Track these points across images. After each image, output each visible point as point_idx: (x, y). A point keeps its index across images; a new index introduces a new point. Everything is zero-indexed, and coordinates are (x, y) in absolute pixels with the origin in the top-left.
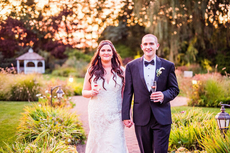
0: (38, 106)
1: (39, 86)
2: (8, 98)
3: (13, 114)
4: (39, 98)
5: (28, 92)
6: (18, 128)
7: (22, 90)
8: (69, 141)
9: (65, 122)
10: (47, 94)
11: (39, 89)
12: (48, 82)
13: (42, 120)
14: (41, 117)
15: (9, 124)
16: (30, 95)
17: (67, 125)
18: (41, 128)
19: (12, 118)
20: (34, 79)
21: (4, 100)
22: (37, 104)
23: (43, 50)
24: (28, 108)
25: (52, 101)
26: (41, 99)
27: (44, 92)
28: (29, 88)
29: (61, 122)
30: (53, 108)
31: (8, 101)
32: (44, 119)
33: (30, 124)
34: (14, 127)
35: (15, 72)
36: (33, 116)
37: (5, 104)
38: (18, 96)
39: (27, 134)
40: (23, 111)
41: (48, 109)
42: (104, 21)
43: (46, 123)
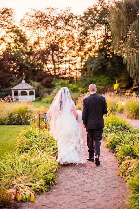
0: (29, 128)
1: (31, 112)
2: (6, 122)
3: (11, 135)
4: (30, 122)
5: (22, 117)
6: (15, 145)
7: (17, 116)
8: (52, 153)
9: (49, 140)
10: (36, 119)
11: (30, 115)
12: (38, 109)
13: (33, 138)
14: (32, 137)
15: (8, 142)
16: (23, 120)
17: (51, 142)
18: (32, 144)
19: (10, 138)
20: (27, 107)
21: (4, 124)
22: (29, 127)
23: (34, 81)
24: (22, 130)
25: (40, 125)
26: (32, 123)
27: (34, 117)
28: (22, 114)
29: (47, 140)
30: (41, 130)
31: (6, 125)
32: (34, 138)
33: (24, 142)
34: (12, 144)
35: (11, 101)
36: (26, 136)
37: (4, 127)
38: (14, 121)
39: (22, 148)
40: (19, 133)
41: (37, 131)
42: (86, 53)
43: (35, 141)
